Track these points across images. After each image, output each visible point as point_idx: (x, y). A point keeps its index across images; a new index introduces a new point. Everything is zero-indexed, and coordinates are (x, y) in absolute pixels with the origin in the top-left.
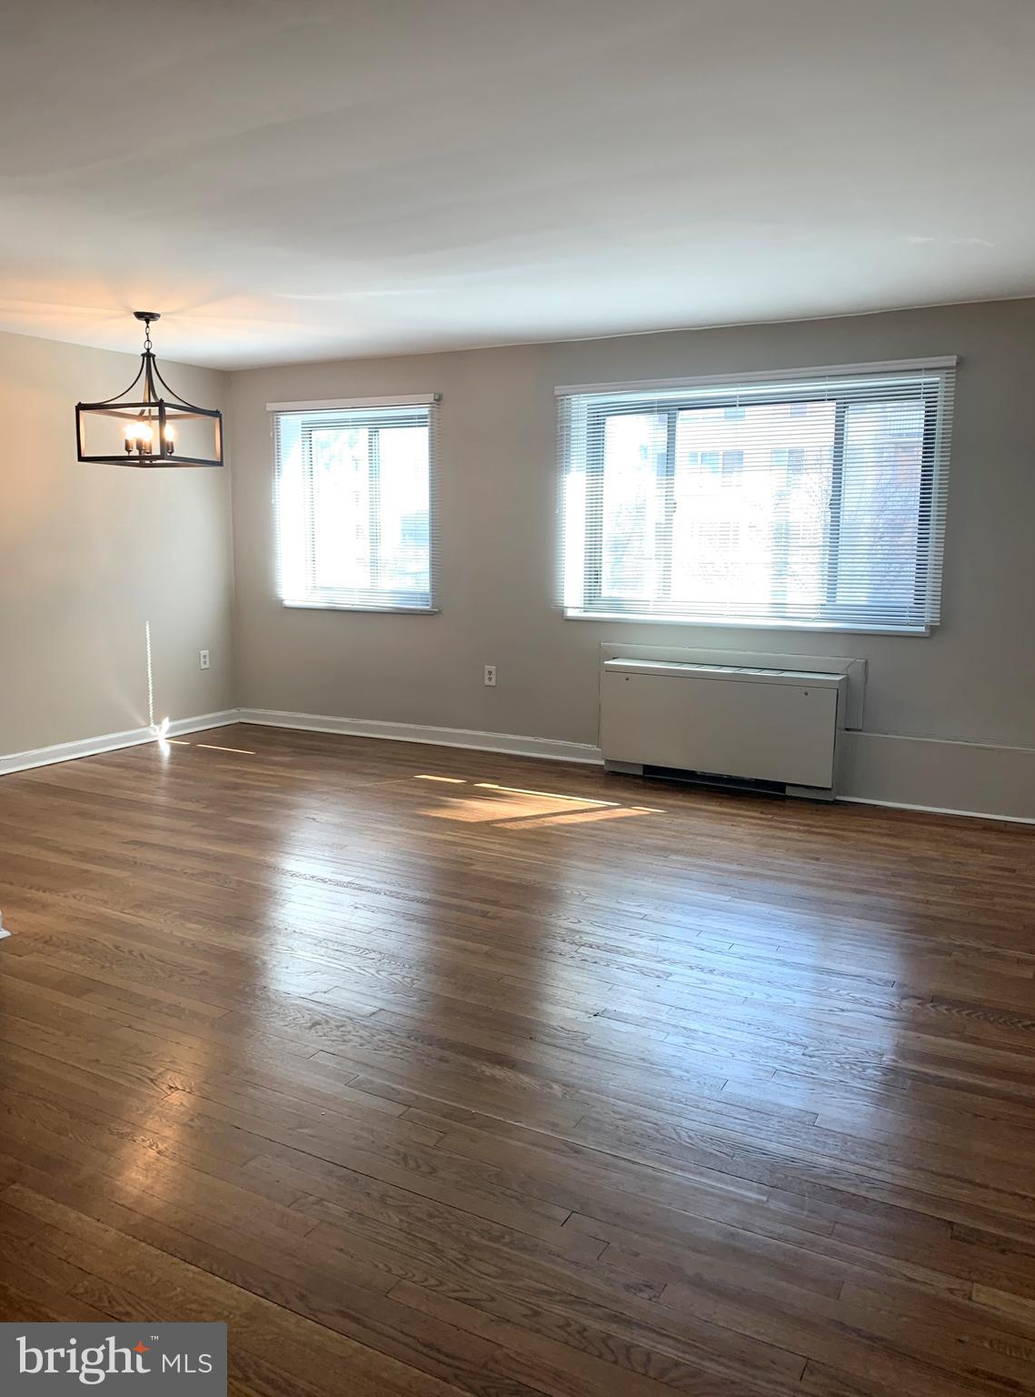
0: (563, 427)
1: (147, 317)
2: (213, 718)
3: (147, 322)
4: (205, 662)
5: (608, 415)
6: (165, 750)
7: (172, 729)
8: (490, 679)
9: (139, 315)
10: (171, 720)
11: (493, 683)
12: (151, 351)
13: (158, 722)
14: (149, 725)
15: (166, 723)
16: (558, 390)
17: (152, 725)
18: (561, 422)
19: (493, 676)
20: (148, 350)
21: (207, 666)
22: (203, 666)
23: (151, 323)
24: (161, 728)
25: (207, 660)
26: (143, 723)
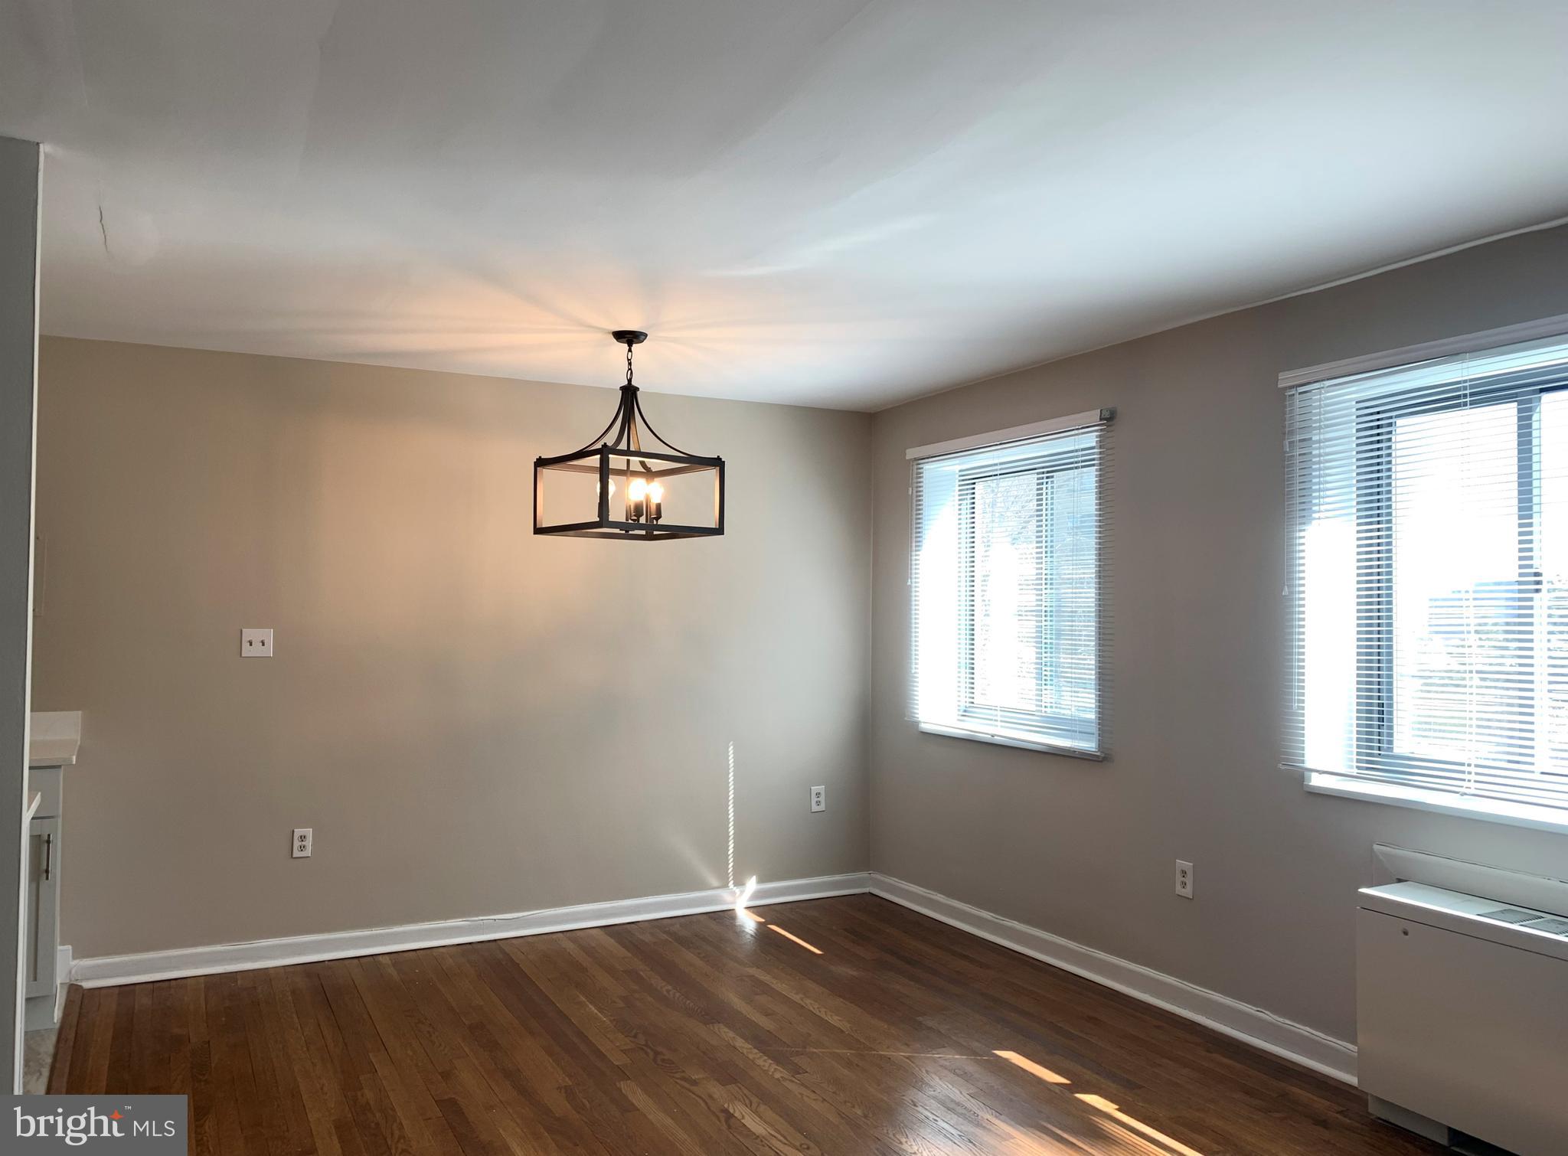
0: (1293, 442)
1: (629, 338)
2: (824, 883)
3: (630, 345)
4: (818, 803)
5: (1397, 416)
6: (749, 923)
7: (757, 895)
8: (1184, 884)
9: (620, 336)
10: (761, 881)
11: (1188, 892)
12: (634, 383)
13: (740, 883)
14: (725, 886)
15: (752, 884)
16: (1285, 379)
17: (731, 884)
18: (1292, 433)
19: (1189, 880)
20: (630, 381)
21: (822, 807)
22: (815, 808)
23: (635, 347)
24: (742, 892)
25: (822, 799)
26: (715, 882)
